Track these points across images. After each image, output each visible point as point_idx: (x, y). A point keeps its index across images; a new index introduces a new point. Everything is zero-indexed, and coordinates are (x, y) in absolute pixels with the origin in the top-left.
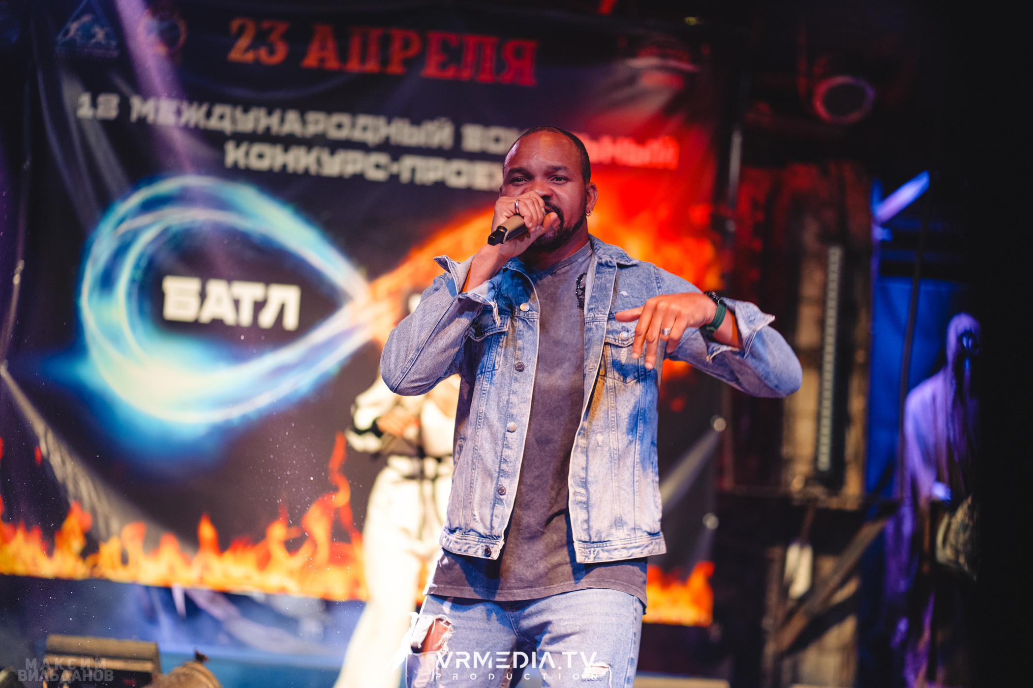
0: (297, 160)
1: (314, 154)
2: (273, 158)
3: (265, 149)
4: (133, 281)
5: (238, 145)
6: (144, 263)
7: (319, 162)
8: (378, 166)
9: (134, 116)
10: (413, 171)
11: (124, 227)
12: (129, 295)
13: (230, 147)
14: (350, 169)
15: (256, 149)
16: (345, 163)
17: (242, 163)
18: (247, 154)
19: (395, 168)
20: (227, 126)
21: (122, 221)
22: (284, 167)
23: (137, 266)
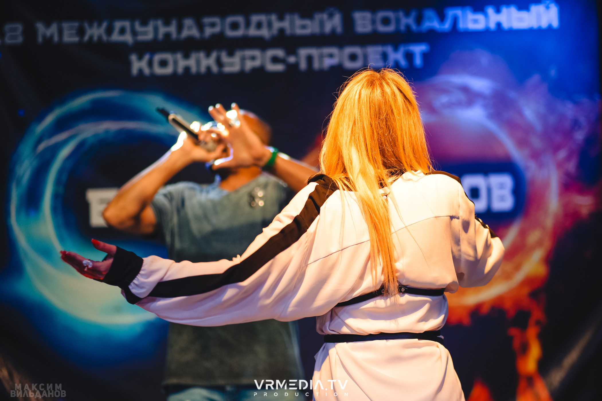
0: (198, 62)
1: (214, 55)
2: (176, 63)
3: (168, 56)
4: (56, 196)
5: (140, 58)
6: (64, 177)
7: (219, 63)
8: (275, 60)
9: (40, 39)
10: (310, 59)
11: (42, 147)
12: (54, 209)
13: (134, 58)
14: (249, 65)
15: (157, 58)
16: (243, 59)
17: (147, 71)
18: (150, 64)
19: (292, 59)
20: (128, 38)
21: (39, 141)
22: (187, 69)
23: (58, 182)
